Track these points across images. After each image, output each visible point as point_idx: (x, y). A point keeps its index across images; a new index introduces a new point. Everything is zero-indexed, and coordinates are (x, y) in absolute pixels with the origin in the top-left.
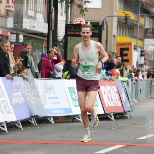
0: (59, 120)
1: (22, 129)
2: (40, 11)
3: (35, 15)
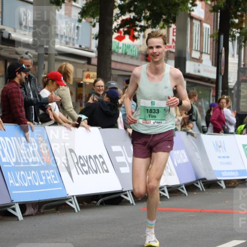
0: (231, 184)
1: (187, 195)
2: (206, 52)
3: (201, 57)
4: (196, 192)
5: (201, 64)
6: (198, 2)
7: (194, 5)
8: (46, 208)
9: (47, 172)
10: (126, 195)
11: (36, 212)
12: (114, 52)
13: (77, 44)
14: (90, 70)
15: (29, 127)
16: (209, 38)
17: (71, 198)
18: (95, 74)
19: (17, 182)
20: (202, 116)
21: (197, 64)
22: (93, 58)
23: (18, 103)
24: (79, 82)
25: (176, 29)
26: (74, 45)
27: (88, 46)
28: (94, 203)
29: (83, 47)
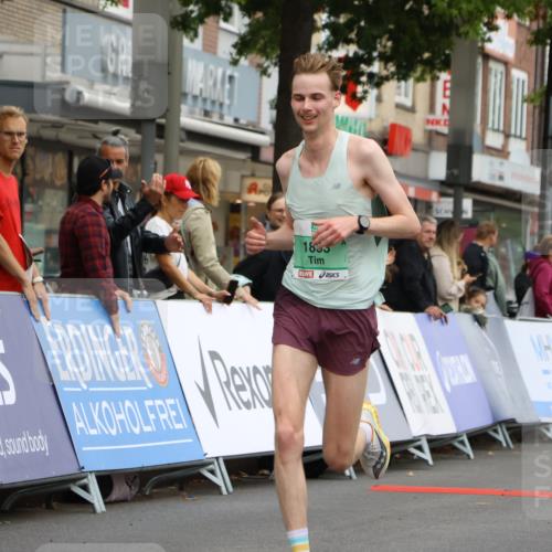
1: (472, 456)
2: (518, 133)
3: (505, 145)
4: (492, 450)
5: (505, 161)
6: (500, 22)
7: (491, 27)
8: (159, 485)
9: (159, 402)
11: (134, 493)
13: (229, 114)
14: (257, 174)
15: (120, 302)
16: (525, 105)
17: (210, 464)
18: (269, 182)
19: (93, 426)
20: (507, 277)
21: (496, 161)
22: (267, 147)
23: (96, 247)
24: (231, 201)
25: (451, 81)
26: (221, 117)
27: (253, 119)
28: (263, 475)
29: (243, 121)
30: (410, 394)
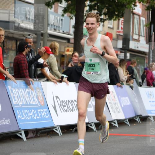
1: (129, 125)
2: (142, 35)
3: (139, 38)
4: (135, 123)
5: (139, 43)
6: (137, 4)
7: (135, 5)
8: (41, 133)
9: (41, 110)
10: (91, 125)
11: (34, 135)
12: (85, 35)
13: (61, 30)
14: (69, 46)
16: (144, 27)
17: (56, 127)
18: (73, 49)
19: (23, 117)
20: (139, 75)
21: (136, 43)
22: (71, 39)
23: (24, 67)
24: (62, 54)
25: (123, 21)
26: (59, 30)
27: (68, 31)
29: (65, 32)
30: (112, 108)
